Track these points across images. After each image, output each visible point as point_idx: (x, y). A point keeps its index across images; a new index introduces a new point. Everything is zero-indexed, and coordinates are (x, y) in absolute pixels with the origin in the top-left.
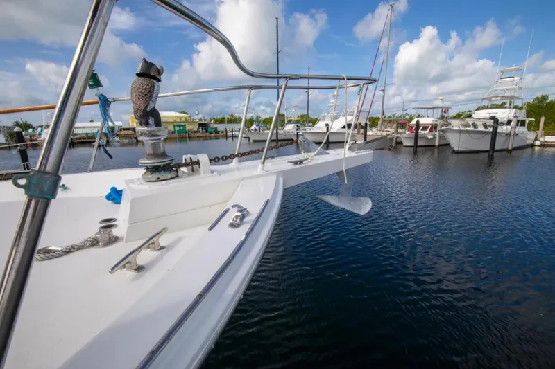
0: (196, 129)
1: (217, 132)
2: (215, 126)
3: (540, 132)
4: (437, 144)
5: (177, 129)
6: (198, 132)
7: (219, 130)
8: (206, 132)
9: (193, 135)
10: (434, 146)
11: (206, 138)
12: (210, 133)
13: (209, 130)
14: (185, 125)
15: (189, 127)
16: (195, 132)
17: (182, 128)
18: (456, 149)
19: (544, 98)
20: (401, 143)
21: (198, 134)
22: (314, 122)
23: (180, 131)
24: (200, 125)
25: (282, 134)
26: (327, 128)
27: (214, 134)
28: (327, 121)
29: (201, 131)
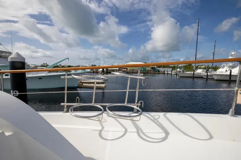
0: (150, 69)
1: (159, 71)
2: (158, 69)
5: (143, 69)
6: (151, 71)
7: (160, 70)
8: (154, 71)
9: (149, 72)
11: (154, 73)
12: (156, 72)
13: (156, 70)
14: (146, 68)
15: (147, 69)
16: (149, 71)
17: (144, 69)
21: (151, 72)
22: (216, 69)
23: (143, 70)
24: (152, 68)
25: (196, 74)
26: (231, 73)
27: (158, 72)
28: (226, 68)
29: (152, 71)
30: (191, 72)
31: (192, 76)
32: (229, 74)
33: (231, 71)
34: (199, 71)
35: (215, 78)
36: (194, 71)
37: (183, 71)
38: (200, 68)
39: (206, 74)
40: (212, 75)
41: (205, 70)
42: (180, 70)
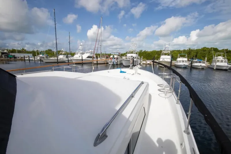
2: (13, 54)
3: (142, 60)
4: (119, 64)
7: (16, 56)
8: (7, 57)
10: (118, 64)
12: (11, 58)
13: (10, 56)
18: (125, 65)
19: (145, 51)
20: (108, 63)
22: (73, 55)
24: (2, 53)
25: (59, 60)
26: (82, 58)
27: (13, 59)
28: (79, 55)
29: (4, 57)
30: (55, 58)
31: (56, 61)
32: (81, 59)
33: (82, 57)
34: (61, 57)
35: (74, 62)
36: (57, 56)
37: (47, 57)
38: (61, 54)
39: (67, 59)
40: (71, 60)
41: (65, 56)
42: (43, 56)
